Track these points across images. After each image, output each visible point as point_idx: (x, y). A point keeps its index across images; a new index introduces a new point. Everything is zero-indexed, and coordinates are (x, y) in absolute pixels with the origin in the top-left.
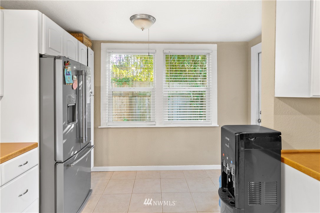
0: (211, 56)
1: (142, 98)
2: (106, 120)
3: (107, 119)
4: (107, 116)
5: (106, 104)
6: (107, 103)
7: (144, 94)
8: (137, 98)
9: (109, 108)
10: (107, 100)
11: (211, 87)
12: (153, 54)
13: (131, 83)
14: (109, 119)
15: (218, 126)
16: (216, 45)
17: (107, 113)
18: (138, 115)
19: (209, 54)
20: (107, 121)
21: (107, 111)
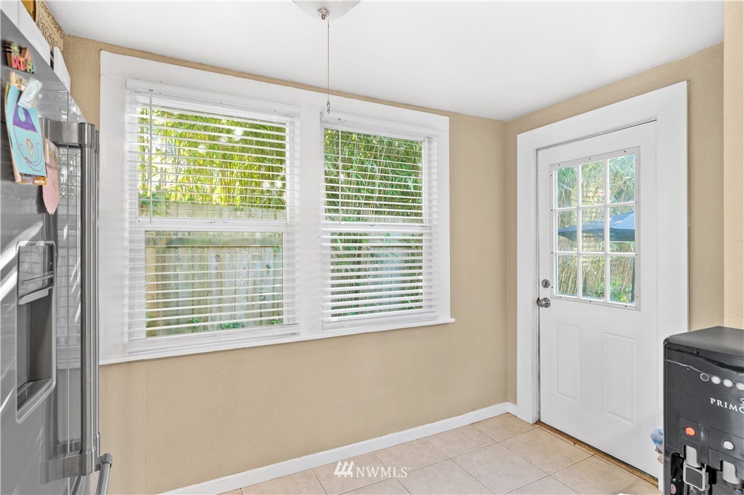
0: (435, 145)
1: (198, 253)
2: (123, 334)
3: (126, 329)
4: (126, 320)
5: (124, 277)
6: (127, 272)
7: (203, 241)
8: (182, 253)
9: (131, 288)
10: (127, 263)
11: (435, 222)
12: (288, 119)
13: (163, 208)
14: (131, 330)
15: (453, 320)
16: (447, 119)
17: (126, 310)
18: (184, 303)
19: (430, 139)
20: (126, 339)
21: (126, 301)
